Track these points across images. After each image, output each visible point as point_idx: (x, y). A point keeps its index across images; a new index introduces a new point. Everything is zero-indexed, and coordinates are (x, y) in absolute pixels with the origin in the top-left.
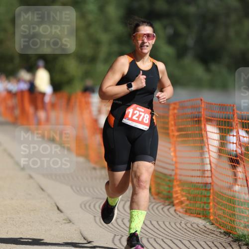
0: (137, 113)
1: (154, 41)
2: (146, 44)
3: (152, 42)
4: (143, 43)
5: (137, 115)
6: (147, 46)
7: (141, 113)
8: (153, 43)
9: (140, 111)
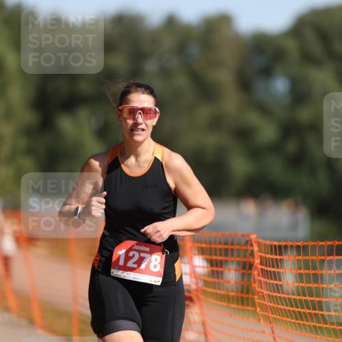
0: (134, 255)
1: (156, 120)
2: (140, 127)
3: (153, 122)
4: (136, 125)
5: (136, 259)
6: (144, 130)
7: (142, 255)
8: (154, 124)
9: (140, 252)
